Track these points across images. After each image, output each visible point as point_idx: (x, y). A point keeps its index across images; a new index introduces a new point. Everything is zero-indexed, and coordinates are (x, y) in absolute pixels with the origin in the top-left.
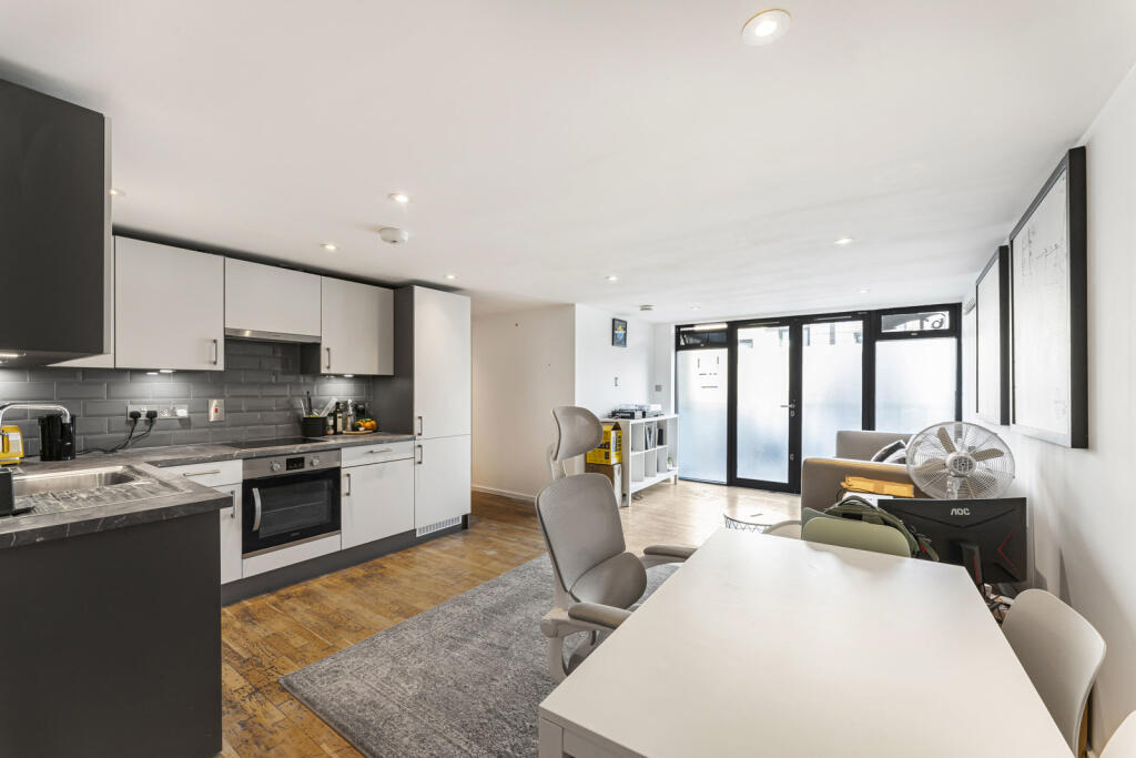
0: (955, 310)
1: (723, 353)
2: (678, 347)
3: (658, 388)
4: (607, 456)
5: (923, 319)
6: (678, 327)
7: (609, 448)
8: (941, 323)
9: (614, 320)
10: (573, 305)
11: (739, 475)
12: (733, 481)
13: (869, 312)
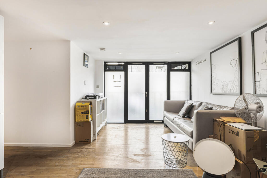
0: (189, 63)
1: (123, 73)
2: (105, 71)
3: (98, 87)
4: (87, 117)
5: (181, 66)
6: (105, 62)
7: (88, 113)
8: (186, 67)
9: (84, 54)
10: (70, 41)
11: (129, 119)
12: (127, 121)
13: (169, 62)
